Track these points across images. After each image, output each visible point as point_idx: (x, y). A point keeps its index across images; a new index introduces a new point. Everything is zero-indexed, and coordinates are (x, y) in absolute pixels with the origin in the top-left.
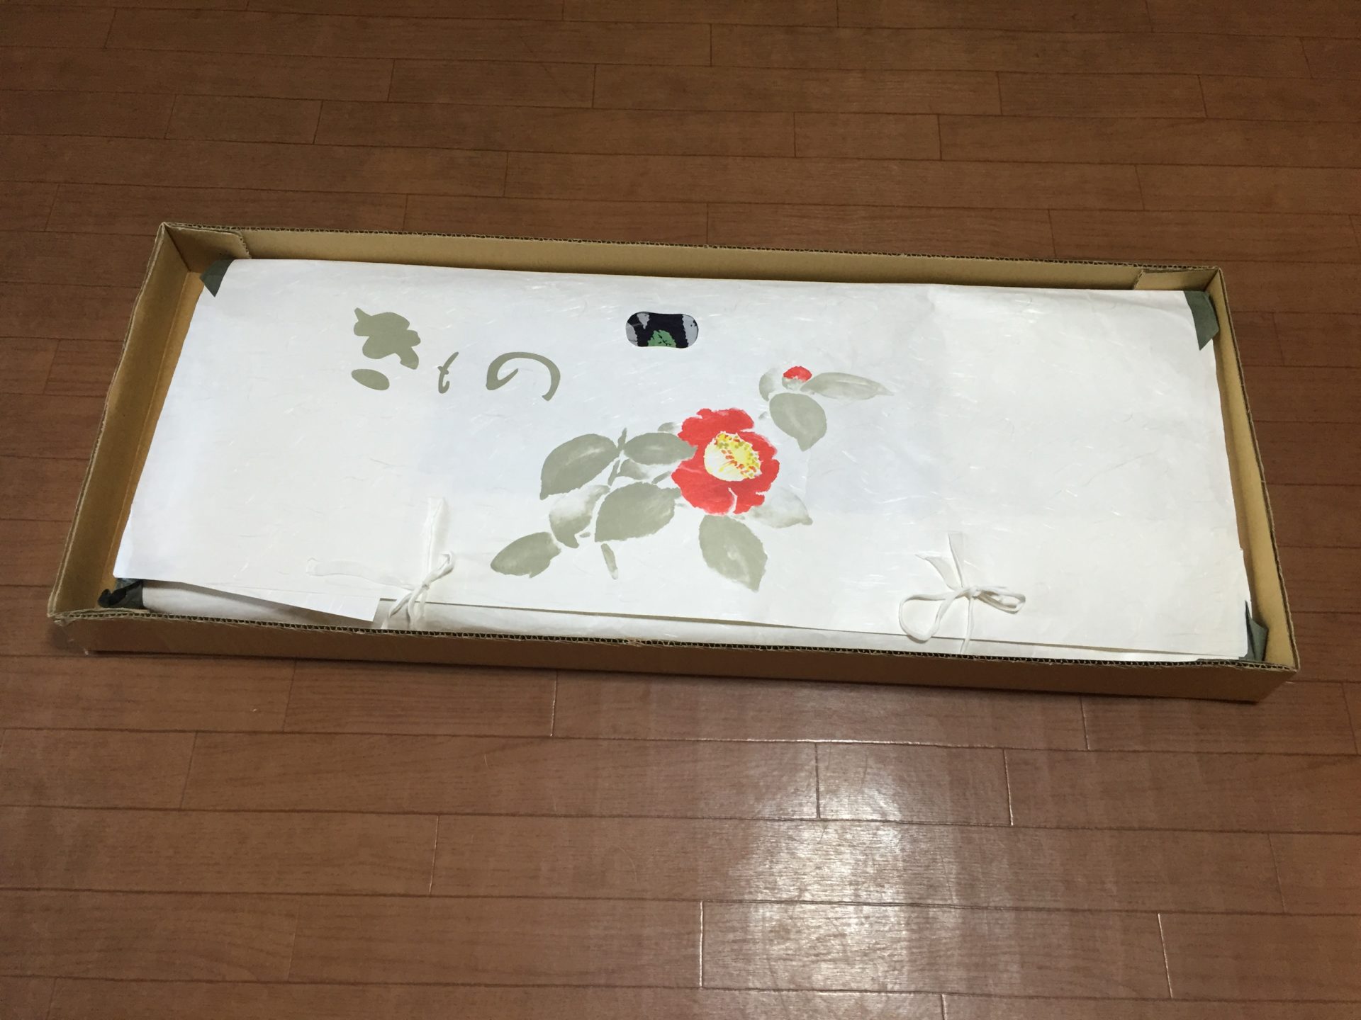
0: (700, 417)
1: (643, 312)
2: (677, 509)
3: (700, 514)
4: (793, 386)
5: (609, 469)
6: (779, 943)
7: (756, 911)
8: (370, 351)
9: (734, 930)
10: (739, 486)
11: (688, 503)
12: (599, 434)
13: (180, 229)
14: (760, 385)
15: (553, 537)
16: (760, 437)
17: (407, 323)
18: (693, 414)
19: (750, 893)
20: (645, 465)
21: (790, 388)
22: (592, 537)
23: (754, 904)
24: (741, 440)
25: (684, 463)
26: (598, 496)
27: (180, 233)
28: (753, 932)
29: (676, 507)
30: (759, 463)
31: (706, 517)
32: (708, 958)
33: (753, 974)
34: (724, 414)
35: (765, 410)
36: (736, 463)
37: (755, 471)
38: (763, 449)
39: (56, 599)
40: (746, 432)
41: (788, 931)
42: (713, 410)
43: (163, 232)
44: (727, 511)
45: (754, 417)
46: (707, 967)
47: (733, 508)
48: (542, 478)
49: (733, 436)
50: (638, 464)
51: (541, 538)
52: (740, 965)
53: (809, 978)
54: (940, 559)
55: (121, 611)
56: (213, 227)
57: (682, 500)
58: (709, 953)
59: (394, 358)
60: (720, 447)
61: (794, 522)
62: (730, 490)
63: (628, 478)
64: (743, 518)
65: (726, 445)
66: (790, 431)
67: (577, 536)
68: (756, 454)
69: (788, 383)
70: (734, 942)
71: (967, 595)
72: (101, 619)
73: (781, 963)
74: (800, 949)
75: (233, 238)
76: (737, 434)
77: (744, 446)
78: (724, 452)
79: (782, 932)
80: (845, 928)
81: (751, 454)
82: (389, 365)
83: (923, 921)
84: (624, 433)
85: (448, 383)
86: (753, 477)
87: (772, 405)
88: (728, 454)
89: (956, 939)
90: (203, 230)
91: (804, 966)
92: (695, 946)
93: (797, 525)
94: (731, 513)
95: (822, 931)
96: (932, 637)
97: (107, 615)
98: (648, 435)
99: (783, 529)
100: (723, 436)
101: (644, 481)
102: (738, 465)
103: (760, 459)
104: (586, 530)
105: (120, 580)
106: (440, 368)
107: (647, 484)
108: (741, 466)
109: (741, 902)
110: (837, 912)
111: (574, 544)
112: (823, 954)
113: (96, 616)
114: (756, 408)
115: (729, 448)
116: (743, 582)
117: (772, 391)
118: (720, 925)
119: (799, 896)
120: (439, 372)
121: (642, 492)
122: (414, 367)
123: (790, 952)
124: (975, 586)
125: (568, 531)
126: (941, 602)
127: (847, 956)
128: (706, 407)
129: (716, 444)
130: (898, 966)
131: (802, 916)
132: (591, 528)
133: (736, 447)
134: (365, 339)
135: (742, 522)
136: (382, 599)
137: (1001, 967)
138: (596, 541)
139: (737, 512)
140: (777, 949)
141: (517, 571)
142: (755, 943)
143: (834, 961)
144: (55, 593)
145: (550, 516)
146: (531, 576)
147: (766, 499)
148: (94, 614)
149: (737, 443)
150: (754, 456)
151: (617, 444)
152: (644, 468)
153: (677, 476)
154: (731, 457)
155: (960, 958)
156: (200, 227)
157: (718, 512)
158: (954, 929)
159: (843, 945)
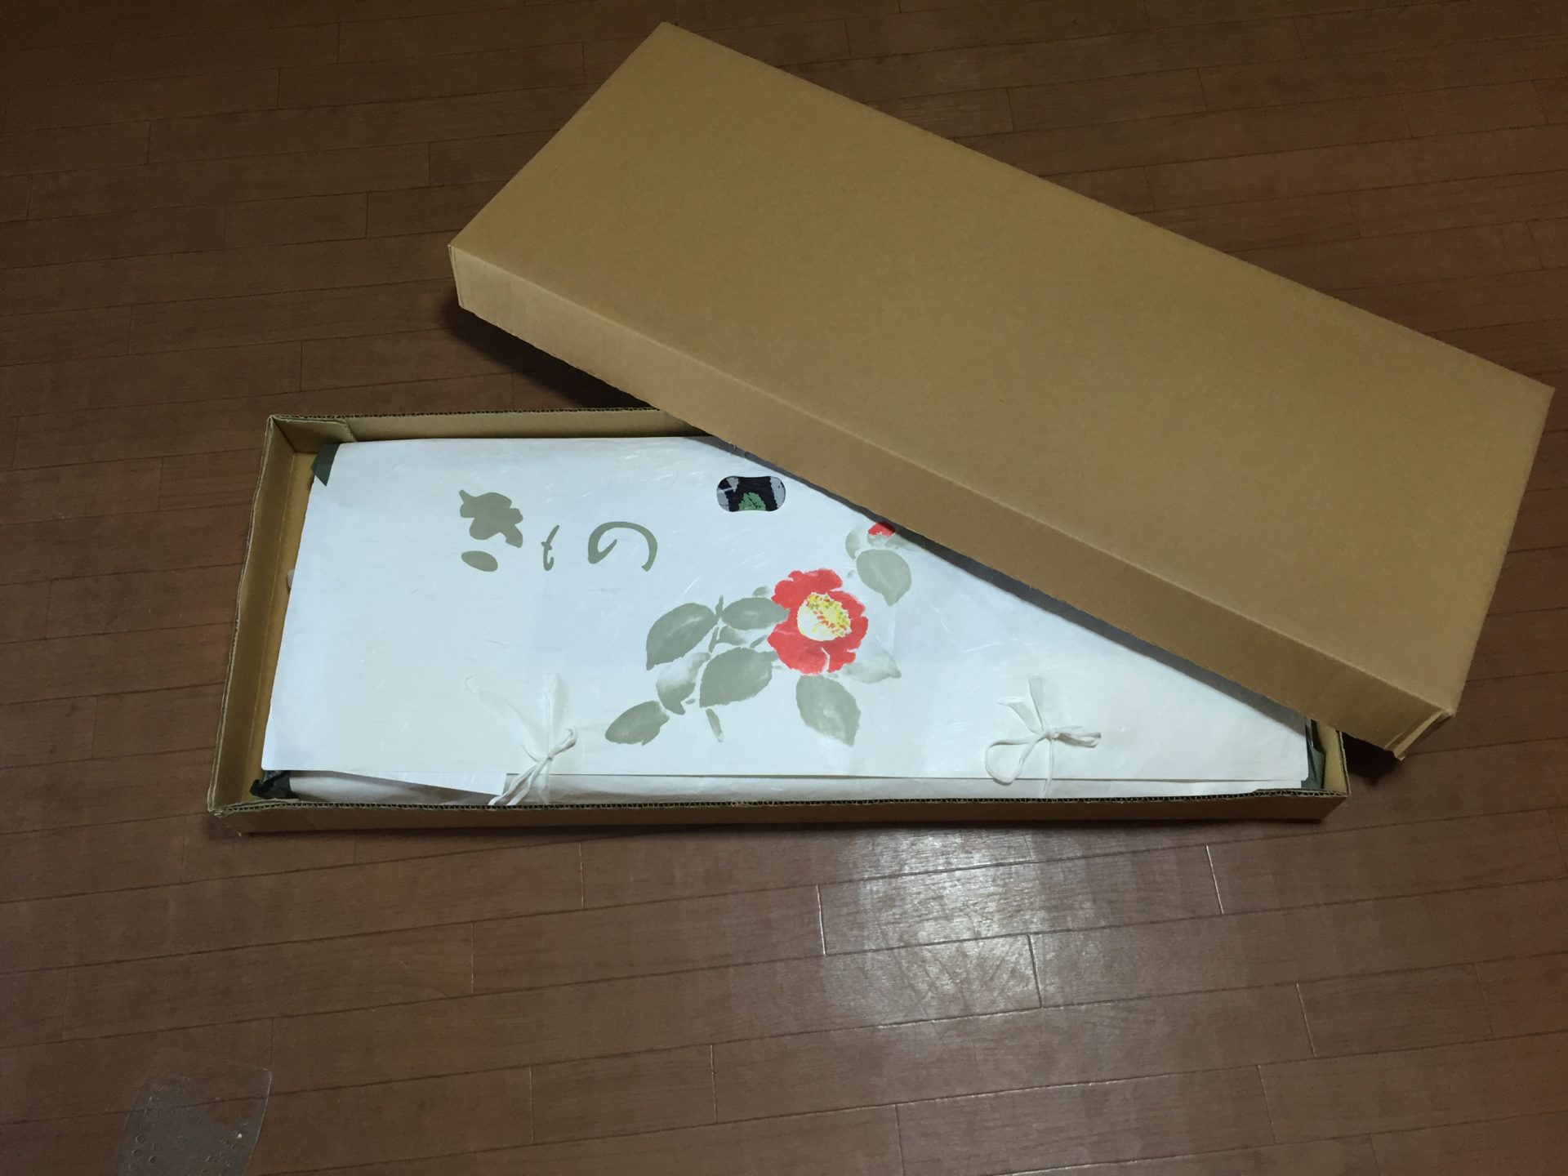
0: (792, 579)
1: (733, 477)
2: (774, 672)
3: (796, 675)
4: (878, 542)
5: (708, 638)
6: (886, 911)
7: (865, 887)
8: (479, 532)
9: (847, 905)
10: (829, 645)
11: (784, 665)
12: (698, 603)
13: (288, 421)
14: (847, 543)
15: (661, 704)
16: (848, 595)
17: (509, 502)
18: (785, 577)
19: (858, 873)
20: (742, 631)
21: (876, 545)
22: (698, 702)
23: (862, 882)
24: (831, 600)
25: (778, 626)
26: (701, 662)
27: (289, 425)
28: (864, 904)
29: (773, 669)
30: (849, 621)
31: (802, 677)
32: (827, 930)
33: (868, 938)
34: (814, 575)
35: (852, 568)
36: (827, 623)
37: (845, 629)
38: (852, 606)
39: (214, 794)
40: (835, 592)
41: (894, 900)
42: (803, 572)
43: (272, 426)
44: (821, 670)
45: (841, 574)
46: (828, 939)
47: (827, 666)
48: (647, 649)
49: (821, 596)
50: (736, 630)
51: (650, 707)
52: (855, 932)
53: (916, 935)
54: (1021, 704)
55: (275, 802)
56: (319, 417)
57: (778, 662)
58: (829, 927)
59: (500, 538)
60: (812, 609)
61: (884, 676)
62: (823, 650)
63: (727, 644)
64: (837, 676)
65: (817, 606)
66: (878, 588)
67: (683, 703)
68: (845, 613)
69: (872, 539)
70: (848, 914)
71: (1048, 737)
72: (257, 810)
73: (890, 927)
74: (905, 913)
75: (339, 427)
76: (826, 594)
77: (834, 605)
78: (815, 613)
79: (888, 901)
80: (941, 891)
81: (841, 613)
82: (495, 544)
83: (1007, 876)
84: (721, 600)
85: (552, 559)
86: (844, 636)
87: (858, 563)
88: (819, 615)
89: (1037, 888)
90: (310, 421)
91: (910, 927)
92: (816, 921)
93: (887, 679)
94: (825, 672)
95: (922, 896)
96: (1017, 779)
97: (262, 807)
98: (744, 601)
99: (873, 684)
100: (814, 597)
101: (742, 646)
102: (830, 624)
103: (849, 617)
104: (691, 697)
105: (270, 772)
106: (543, 543)
107: (745, 649)
108: (832, 626)
109: (851, 881)
110: (934, 879)
111: (681, 712)
112: (926, 914)
113: (252, 808)
114: (844, 567)
115: (820, 609)
116: (838, 738)
117: (858, 549)
118: (835, 902)
119: (901, 870)
120: (543, 548)
121: (741, 657)
122: (519, 545)
123: (897, 917)
124: (1053, 727)
125: (674, 698)
126: (1024, 746)
127: (945, 914)
128: (796, 570)
129: (807, 605)
130: (990, 917)
131: (904, 885)
132: (696, 694)
133: (827, 607)
134: (471, 520)
135: (836, 680)
136: (508, 774)
137: (1077, 905)
138: (701, 706)
139: (831, 669)
140: (885, 916)
141: (630, 740)
142: (866, 913)
143: (935, 919)
144: (212, 789)
145: (657, 685)
146: (644, 744)
147: (857, 656)
148: (250, 806)
149: (827, 603)
150: (844, 614)
151: (715, 612)
152: (741, 633)
153: (772, 640)
154: (822, 617)
155: (1042, 903)
156: (306, 417)
157: (813, 672)
158: (1035, 880)
159: (941, 905)
